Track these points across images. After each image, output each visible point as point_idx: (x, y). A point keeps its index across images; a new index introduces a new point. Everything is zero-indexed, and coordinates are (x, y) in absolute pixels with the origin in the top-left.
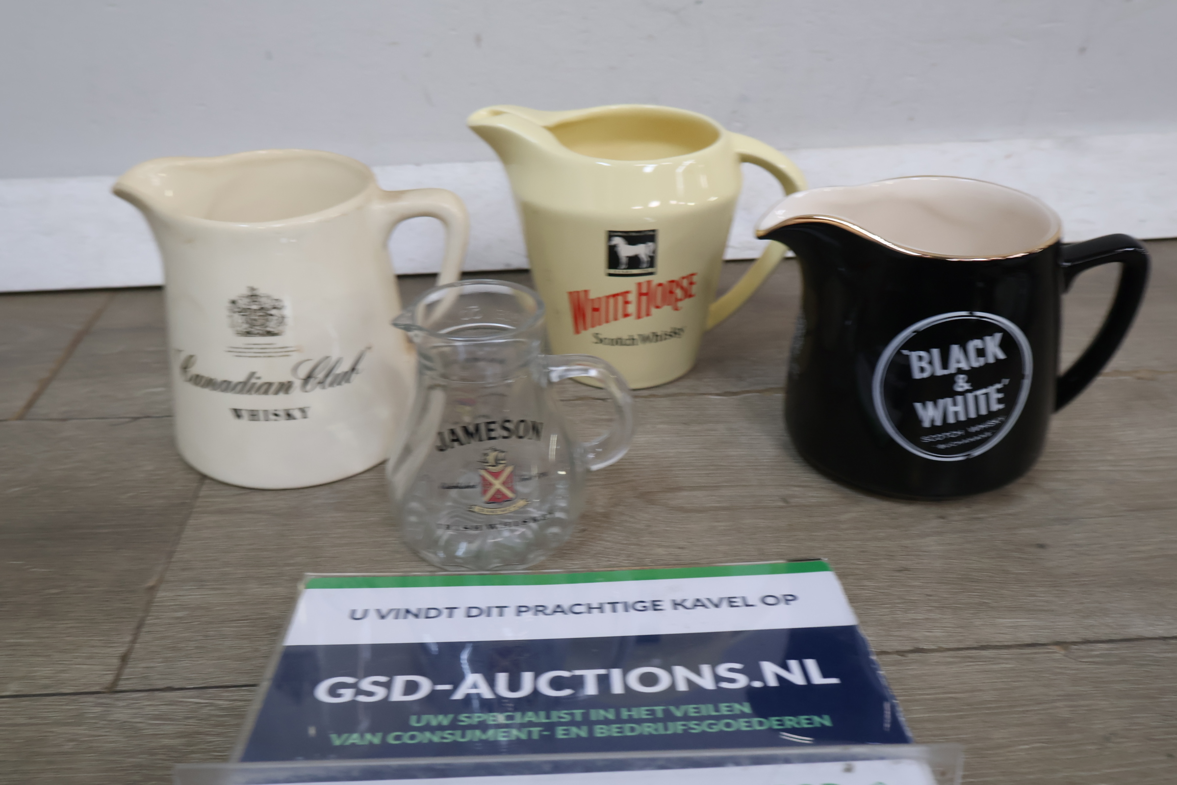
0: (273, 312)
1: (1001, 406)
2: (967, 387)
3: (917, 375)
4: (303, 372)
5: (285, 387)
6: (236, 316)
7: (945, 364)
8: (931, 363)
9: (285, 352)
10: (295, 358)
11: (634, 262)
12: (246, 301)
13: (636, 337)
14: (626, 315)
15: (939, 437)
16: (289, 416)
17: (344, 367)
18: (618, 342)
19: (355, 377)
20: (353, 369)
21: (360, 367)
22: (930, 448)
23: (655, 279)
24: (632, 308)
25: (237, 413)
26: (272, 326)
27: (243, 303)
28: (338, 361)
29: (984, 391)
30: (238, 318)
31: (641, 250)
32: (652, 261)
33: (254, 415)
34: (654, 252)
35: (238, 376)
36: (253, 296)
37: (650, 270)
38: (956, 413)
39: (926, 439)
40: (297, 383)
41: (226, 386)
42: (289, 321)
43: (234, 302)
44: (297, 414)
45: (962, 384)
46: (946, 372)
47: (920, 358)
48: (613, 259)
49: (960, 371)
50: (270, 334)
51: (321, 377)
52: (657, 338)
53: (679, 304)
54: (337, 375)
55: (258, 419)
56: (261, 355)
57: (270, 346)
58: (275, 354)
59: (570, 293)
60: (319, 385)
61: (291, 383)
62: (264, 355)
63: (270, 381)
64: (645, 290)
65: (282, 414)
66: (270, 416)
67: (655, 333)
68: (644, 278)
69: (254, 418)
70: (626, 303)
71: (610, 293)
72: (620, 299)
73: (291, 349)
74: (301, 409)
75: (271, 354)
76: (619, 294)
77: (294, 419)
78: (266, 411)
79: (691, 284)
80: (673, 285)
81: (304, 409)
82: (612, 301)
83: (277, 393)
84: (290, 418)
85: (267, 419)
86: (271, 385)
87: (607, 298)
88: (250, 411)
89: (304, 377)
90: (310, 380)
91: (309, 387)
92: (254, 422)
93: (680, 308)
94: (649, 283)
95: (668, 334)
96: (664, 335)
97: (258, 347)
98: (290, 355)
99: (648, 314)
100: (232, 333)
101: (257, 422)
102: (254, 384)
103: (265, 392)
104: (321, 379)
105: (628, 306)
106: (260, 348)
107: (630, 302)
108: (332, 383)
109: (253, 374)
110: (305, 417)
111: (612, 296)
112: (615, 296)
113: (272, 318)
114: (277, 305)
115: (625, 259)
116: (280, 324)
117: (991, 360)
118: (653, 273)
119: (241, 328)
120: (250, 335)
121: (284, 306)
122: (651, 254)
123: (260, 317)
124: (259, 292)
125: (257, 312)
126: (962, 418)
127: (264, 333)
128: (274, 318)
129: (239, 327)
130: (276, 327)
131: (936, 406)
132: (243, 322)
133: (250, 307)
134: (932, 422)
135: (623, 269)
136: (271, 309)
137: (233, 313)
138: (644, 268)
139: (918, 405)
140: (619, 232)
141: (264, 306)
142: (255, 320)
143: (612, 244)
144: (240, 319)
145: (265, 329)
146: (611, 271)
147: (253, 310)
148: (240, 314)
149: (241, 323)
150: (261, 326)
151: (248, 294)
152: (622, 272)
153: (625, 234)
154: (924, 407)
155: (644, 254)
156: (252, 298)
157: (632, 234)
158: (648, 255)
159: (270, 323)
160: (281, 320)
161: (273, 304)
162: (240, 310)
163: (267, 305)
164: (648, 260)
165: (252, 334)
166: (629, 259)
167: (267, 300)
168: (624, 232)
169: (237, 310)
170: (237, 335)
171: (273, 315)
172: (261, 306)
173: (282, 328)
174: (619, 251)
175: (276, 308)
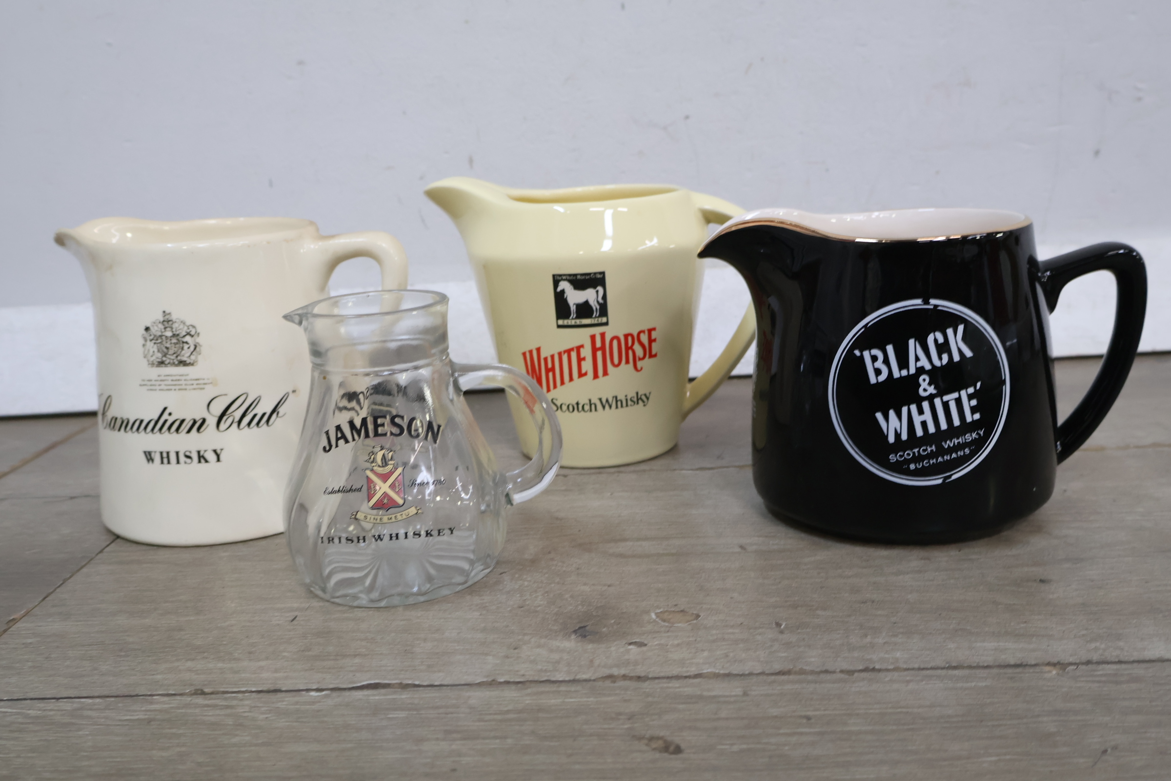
0: (188, 339)
1: (977, 416)
2: (932, 390)
3: (873, 380)
4: (218, 408)
5: (199, 425)
6: (150, 344)
7: (903, 363)
8: (886, 361)
9: (200, 384)
10: (210, 392)
11: (584, 310)
12: (161, 326)
13: (595, 400)
14: (581, 375)
15: (908, 454)
16: (201, 458)
17: (265, 407)
18: (576, 407)
20: (276, 410)
21: (281, 410)
22: (900, 468)
23: (610, 332)
24: (587, 366)
25: (149, 457)
26: (185, 355)
27: (156, 330)
28: (258, 401)
29: (955, 395)
30: (152, 347)
31: (590, 295)
32: (603, 310)
33: (165, 458)
34: (604, 297)
35: (150, 413)
36: (167, 322)
37: (604, 320)
38: (924, 424)
39: (893, 458)
40: (212, 421)
41: (140, 426)
42: (204, 349)
43: (147, 329)
44: (211, 456)
45: (926, 387)
46: (904, 373)
47: (874, 359)
48: (562, 308)
49: (921, 371)
50: (183, 363)
51: (238, 415)
52: (619, 403)
53: (640, 364)
54: (255, 415)
55: (169, 462)
56: (173, 387)
57: (183, 378)
58: (188, 387)
59: (524, 354)
60: (235, 425)
61: (204, 421)
62: (177, 387)
63: (182, 418)
64: (598, 344)
65: (195, 456)
66: (182, 458)
67: (616, 397)
68: (597, 331)
69: (165, 460)
70: (580, 360)
71: (562, 349)
72: (574, 355)
73: (205, 381)
74: (215, 451)
75: (184, 387)
76: (572, 349)
77: (206, 461)
78: (177, 453)
79: (651, 341)
80: (630, 339)
81: (218, 452)
82: (565, 358)
83: (189, 431)
84: (202, 460)
85: (178, 462)
86: (183, 421)
87: (560, 354)
88: (161, 453)
89: (219, 413)
90: (225, 418)
91: (223, 426)
92: (166, 466)
93: (642, 369)
94: (603, 335)
95: (631, 400)
96: (627, 400)
97: (170, 378)
98: (204, 389)
99: (605, 373)
100: (145, 362)
101: (169, 465)
102: (166, 421)
103: (177, 430)
104: (237, 418)
105: (583, 363)
106: (172, 380)
107: (584, 359)
108: (249, 424)
109: (165, 409)
110: (218, 460)
111: (565, 352)
112: (569, 352)
113: (186, 346)
114: (191, 331)
115: (575, 306)
116: (194, 353)
117: (956, 358)
118: (606, 324)
119: (154, 358)
120: (163, 365)
121: (198, 332)
122: (601, 301)
123: (173, 345)
124: (174, 317)
125: (171, 340)
126: (932, 429)
127: (177, 363)
128: (188, 346)
129: (152, 356)
130: (190, 356)
131: (899, 416)
132: (156, 350)
133: (164, 334)
134: (898, 435)
135: (572, 319)
136: (184, 336)
137: (146, 340)
138: (596, 317)
139: (879, 416)
140: (564, 275)
141: (177, 333)
142: (167, 348)
143: (559, 289)
144: (153, 347)
145: (179, 358)
146: (561, 322)
147: (166, 337)
148: (154, 341)
149: (154, 352)
150: (175, 355)
151: (162, 319)
152: (573, 322)
153: (571, 278)
154: (886, 418)
155: (594, 301)
156: (165, 323)
157: (579, 277)
158: (598, 302)
159: (183, 352)
160: (195, 349)
161: (188, 331)
162: (154, 338)
163: (180, 331)
164: (598, 307)
165: (165, 364)
166: (578, 306)
167: (181, 326)
168: (570, 275)
169: (152, 337)
170: (150, 366)
171: (187, 343)
172: (174, 333)
173: (196, 357)
174: (566, 298)
175: (190, 335)
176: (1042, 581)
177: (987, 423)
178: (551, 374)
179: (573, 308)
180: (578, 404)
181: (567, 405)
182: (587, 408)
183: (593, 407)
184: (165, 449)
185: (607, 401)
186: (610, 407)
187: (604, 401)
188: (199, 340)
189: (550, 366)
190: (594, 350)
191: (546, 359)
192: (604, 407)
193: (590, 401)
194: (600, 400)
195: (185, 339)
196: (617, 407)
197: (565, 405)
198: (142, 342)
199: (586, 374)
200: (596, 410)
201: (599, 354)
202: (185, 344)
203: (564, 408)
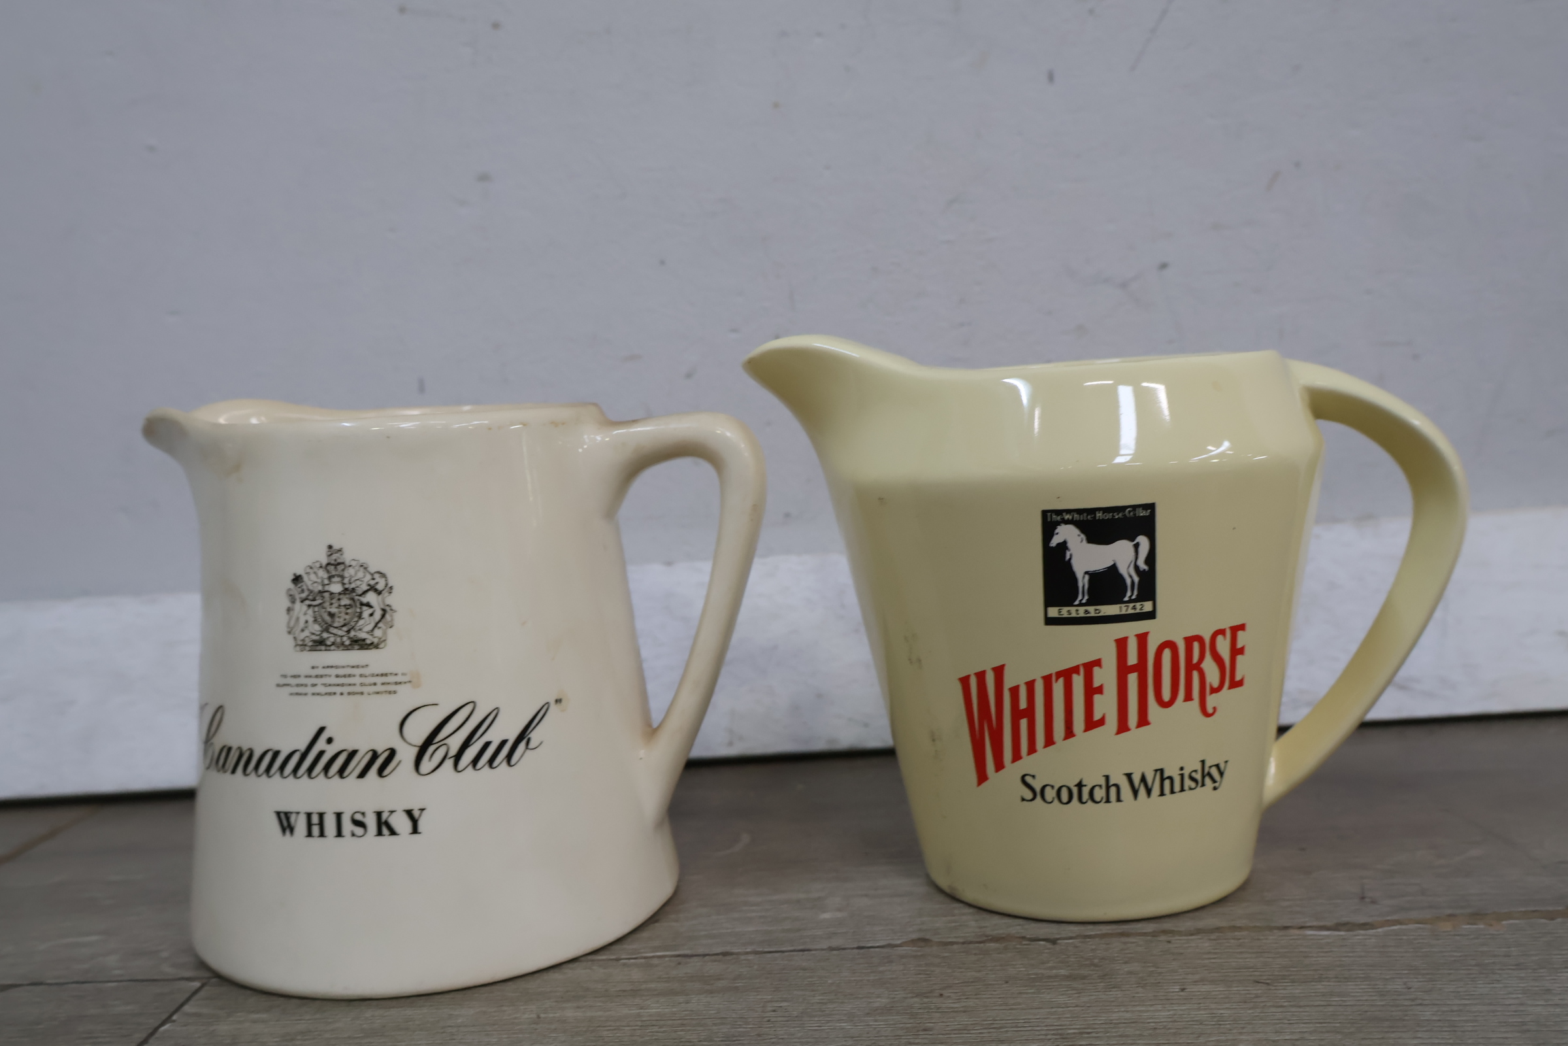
0: (371, 597)
4: (418, 730)
5: (382, 762)
6: (300, 608)
9: (388, 684)
10: (406, 699)
11: (1107, 585)
12: (323, 574)
13: (1118, 778)
14: (1091, 724)
16: (384, 826)
18: (1077, 793)
19: (526, 758)
20: (522, 739)
21: (537, 734)
23: (1157, 632)
24: (1107, 708)
25: (285, 822)
26: (364, 629)
27: (312, 582)
28: (495, 716)
30: (303, 613)
31: (1121, 555)
32: (1147, 586)
33: (315, 825)
34: (1151, 557)
35: (293, 738)
36: (334, 564)
37: (1148, 606)
40: (407, 755)
42: (399, 619)
44: (401, 823)
48: (1058, 582)
50: (360, 644)
51: (455, 743)
52: (1167, 783)
53: (1211, 701)
54: (487, 744)
55: (322, 834)
56: (338, 690)
57: (357, 672)
58: (365, 689)
59: (966, 686)
60: (449, 763)
61: (392, 753)
62: (346, 690)
63: (351, 749)
64: (1132, 659)
65: (371, 822)
66: (347, 826)
67: (1162, 771)
68: (1130, 630)
69: (316, 830)
70: (1091, 691)
71: (1053, 670)
72: (1078, 681)
73: (398, 679)
74: (409, 813)
75: (358, 689)
76: (1075, 670)
77: (393, 832)
78: (339, 816)
79: (1236, 651)
80: (1196, 645)
81: (416, 814)
82: (1058, 687)
83: (362, 775)
84: (385, 831)
85: (339, 834)
86: (353, 754)
87: (1047, 680)
88: (309, 815)
89: (419, 740)
90: (431, 748)
91: (426, 765)
92: (316, 841)
93: (1215, 709)
94: (1142, 639)
95: (1192, 779)
96: (1182, 776)
97: (334, 672)
98: (395, 692)
99: (1143, 721)
100: (289, 641)
101: (322, 839)
102: (321, 753)
103: (341, 772)
104: (453, 751)
105: (1097, 698)
106: (337, 676)
107: (1100, 690)
108: (475, 762)
109: (321, 730)
110: (415, 830)
111: (1059, 674)
112: (1067, 675)
113: (366, 612)
114: (377, 583)
115: (1087, 577)
116: (380, 625)
118: (1151, 615)
119: (306, 633)
120: (323, 648)
121: (389, 586)
122: (1143, 566)
123: (343, 609)
124: (347, 557)
125: (339, 599)
127: (347, 643)
128: (370, 611)
129: (303, 630)
130: (373, 630)
132: (311, 619)
133: (327, 588)
135: (1081, 605)
136: (365, 592)
137: (293, 602)
138: (1130, 601)
140: (1068, 511)
141: (353, 586)
142: (332, 615)
143: (1055, 542)
144: (305, 614)
145: (352, 634)
146: (1053, 612)
147: (332, 594)
148: (308, 602)
149: (307, 622)
150: (345, 629)
151: (324, 561)
152: (1081, 612)
153: (1084, 517)
155: (1129, 566)
156: (331, 568)
157: (1099, 515)
158: (1137, 568)
159: (361, 622)
160: (383, 616)
161: (372, 582)
162: (308, 596)
163: (358, 583)
164: (1136, 579)
165: (326, 645)
166: (1094, 576)
167: (360, 574)
168: (1080, 511)
169: (304, 595)
170: (298, 648)
171: (368, 605)
172: (347, 586)
173: (385, 633)
174: (1070, 559)
175: (376, 590)
178: (1024, 723)
179: (1083, 582)
180: (1080, 785)
181: (1056, 788)
182: (1099, 794)
183: (1113, 790)
184: (315, 808)
185: (1143, 779)
186: (1149, 792)
187: (1136, 779)
188: (390, 600)
189: (1023, 705)
190: (1123, 670)
191: (1015, 691)
192: (1135, 793)
193: (1107, 778)
194: (1129, 776)
195: (365, 600)
196: (1162, 794)
197: (1053, 787)
198: (286, 603)
199: (1101, 722)
200: (1119, 800)
201: (1133, 678)
202: (365, 608)
203: (1050, 794)
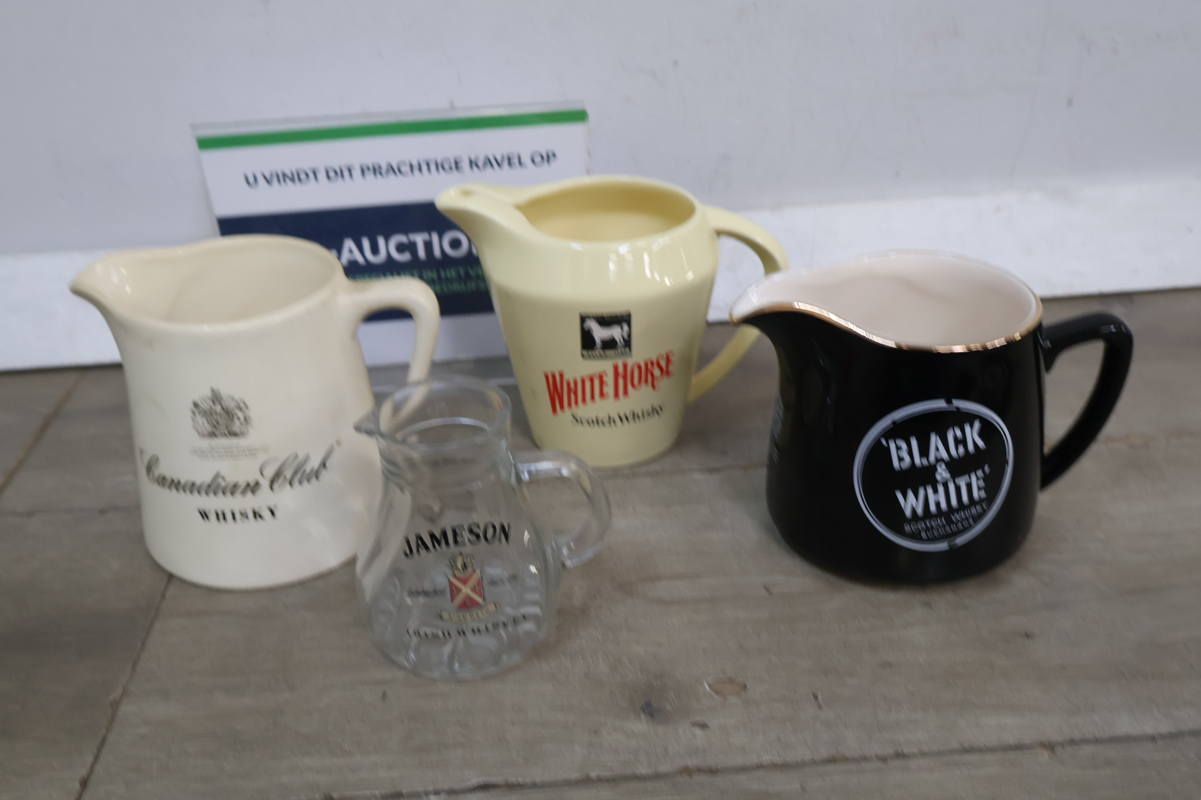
0: (238, 413)
1: (983, 493)
2: (947, 475)
3: (897, 465)
4: (270, 472)
5: (253, 488)
6: (199, 418)
7: (924, 452)
8: (909, 451)
9: (252, 452)
10: (261, 458)
11: (610, 344)
12: (210, 402)
13: (614, 416)
14: (603, 396)
15: (921, 525)
17: (314, 463)
18: (597, 422)
19: (325, 475)
20: (324, 465)
21: (330, 463)
22: (915, 536)
23: (632, 360)
24: (609, 389)
25: (204, 515)
26: (236, 426)
27: (205, 406)
28: (307, 459)
29: (966, 477)
30: (201, 421)
31: (616, 333)
32: (628, 343)
33: (221, 516)
34: (629, 335)
35: (203, 476)
36: (216, 398)
37: (627, 351)
38: (938, 503)
39: (909, 528)
40: (265, 483)
41: (192, 488)
42: (253, 420)
43: (196, 405)
44: (265, 512)
45: (942, 473)
46: (925, 461)
47: (898, 448)
48: (588, 341)
49: (939, 460)
50: (234, 434)
51: (289, 475)
52: (636, 417)
53: (657, 382)
54: (304, 472)
55: (225, 521)
56: (225, 455)
57: (235, 448)
58: (240, 455)
59: (547, 377)
60: (287, 484)
61: (258, 483)
62: (229, 455)
63: (235, 483)
64: (621, 371)
65: (251, 515)
66: (238, 516)
67: (634, 413)
68: (620, 360)
69: (222, 519)
70: (602, 383)
72: (596, 379)
73: (257, 449)
74: (269, 508)
75: (236, 455)
76: (595, 376)
77: (262, 519)
78: (232, 512)
79: (668, 363)
80: (650, 364)
81: (273, 508)
82: (588, 382)
83: (243, 494)
84: (258, 517)
85: (235, 522)
86: (237, 485)
87: (583, 378)
88: (217, 512)
89: (271, 475)
90: (278, 479)
91: (276, 487)
92: (223, 525)
93: (658, 385)
94: (625, 366)
95: (647, 414)
96: (643, 414)
97: (223, 449)
98: (255, 456)
99: (626, 392)
100: (195, 434)
101: (226, 524)
102: (219, 485)
103: (232, 493)
104: (289, 478)
105: (605, 386)
107: (606, 383)
108: (300, 481)
109: (217, 474)
110: (273, 516)
111: (588, 376)
112: (592, 377)
113: (236, 419)
114: (240, 405)
115: (600, 341)
116: (244, 425)
117: (971, 447)
118: (629, 354)
119: (204, 430)
120: (215, 436)
121: (246, 406)
122: (626, 338)
123: (223, 418)
124: (222, 393)
125: (221, 414)
126: (944, 505)
127: (228, 434)
128: (238, 418)
129: (202, 428)
130: (240, 428)
131: (916, 495)
132: (206, 423)
133: (213, 409)
134: (914, 511)
135: (597, 351)
136: (234, 410)
137: (194, 414)
138: (620, 350)
139: (899, 496)
140: (592, 315)
141: (227, 407)
142: (217, 422)
143: (586, 327)
145: (230, 430)
146: (585, 353)
147: (216, 412)
148: (203, 416)
149: (203, 424)
150: (226, 427)
151: (210, 396)
152: (598, 354)
153: (599, 318)
154: (905, 497)
155: (619, 336)
156: (214, 399)
157: (605, 318)
158: (623, 338)
159: (233, 424)
160: (245, 421)
161: (238, 405)
162: (203, 412)
163: (229, 406)
164: (623, 341)
166: (603, 340)
167: (231, 402)
168: (598, 316)
169: (200, 412)
170: (201, 438)
171: (236, 415)
172: (223, 407)
173: (247, 429)
174: (593, 333)
175: (240, 409)
176: (1028, 636)
177: (990, 499)
179: (599, 343)
180: (597, 419)
181: (587, 419)
182: (606, 422)
183: (612, 421)
184: (220, 509)
185: (625, 416)
186: (627, 419)
187: (622, 415)
189: (572, 386)
190: (616, 374)
191: (568, 382)
192: (622, 421)
193: (609, 416)
194: (619, 415)
195: (235, 412)
196: (633, 419)
198: (191, 415)
199: (607, 395)
200: (614, 423)
201: (621, 380)
202: (234, 417)
